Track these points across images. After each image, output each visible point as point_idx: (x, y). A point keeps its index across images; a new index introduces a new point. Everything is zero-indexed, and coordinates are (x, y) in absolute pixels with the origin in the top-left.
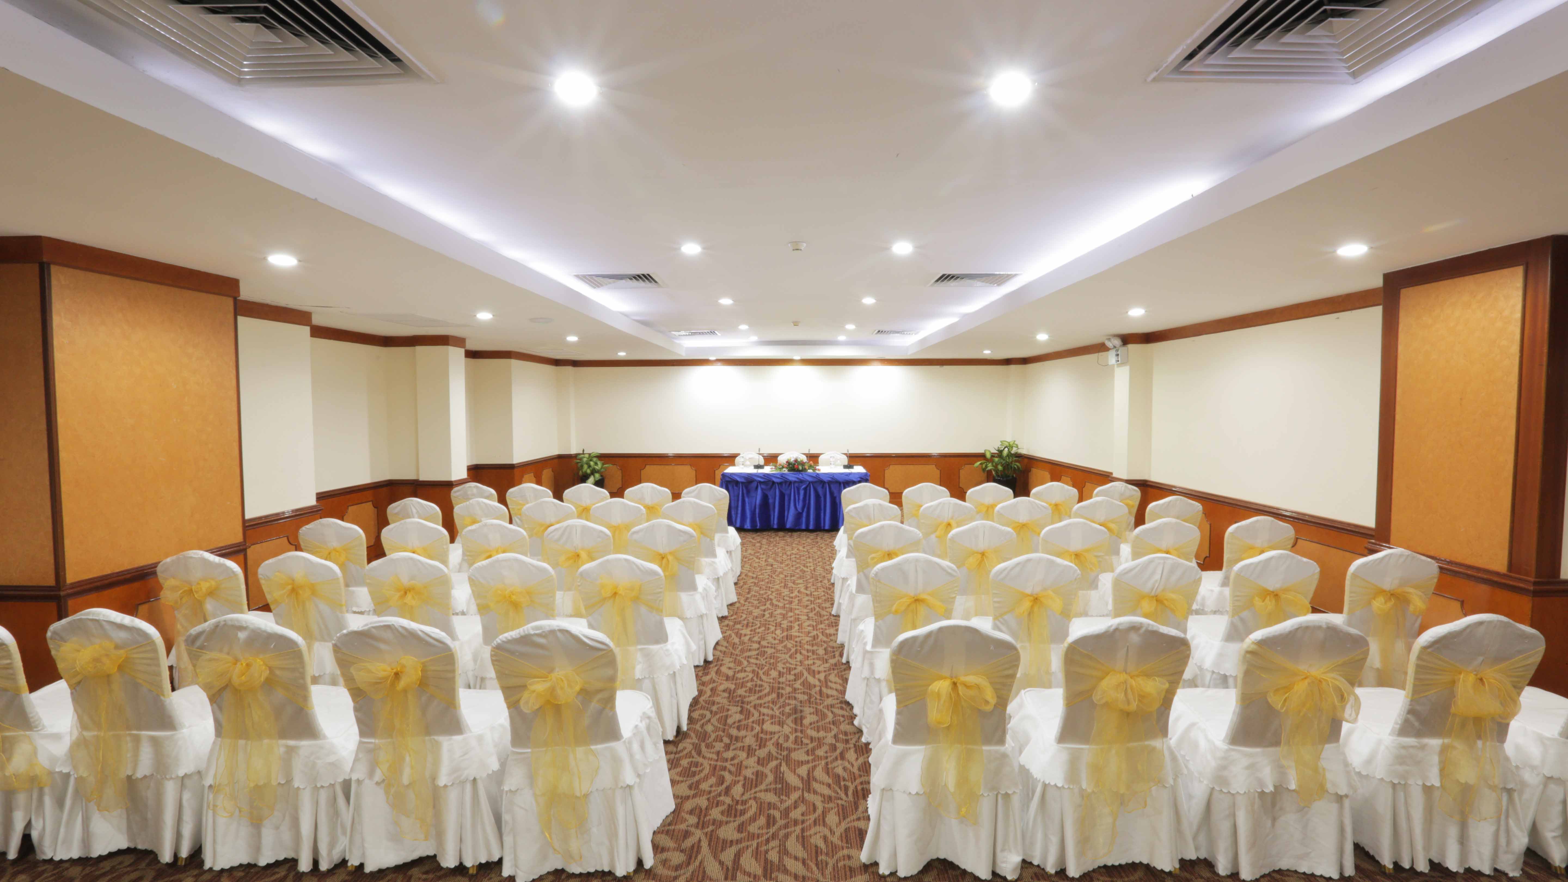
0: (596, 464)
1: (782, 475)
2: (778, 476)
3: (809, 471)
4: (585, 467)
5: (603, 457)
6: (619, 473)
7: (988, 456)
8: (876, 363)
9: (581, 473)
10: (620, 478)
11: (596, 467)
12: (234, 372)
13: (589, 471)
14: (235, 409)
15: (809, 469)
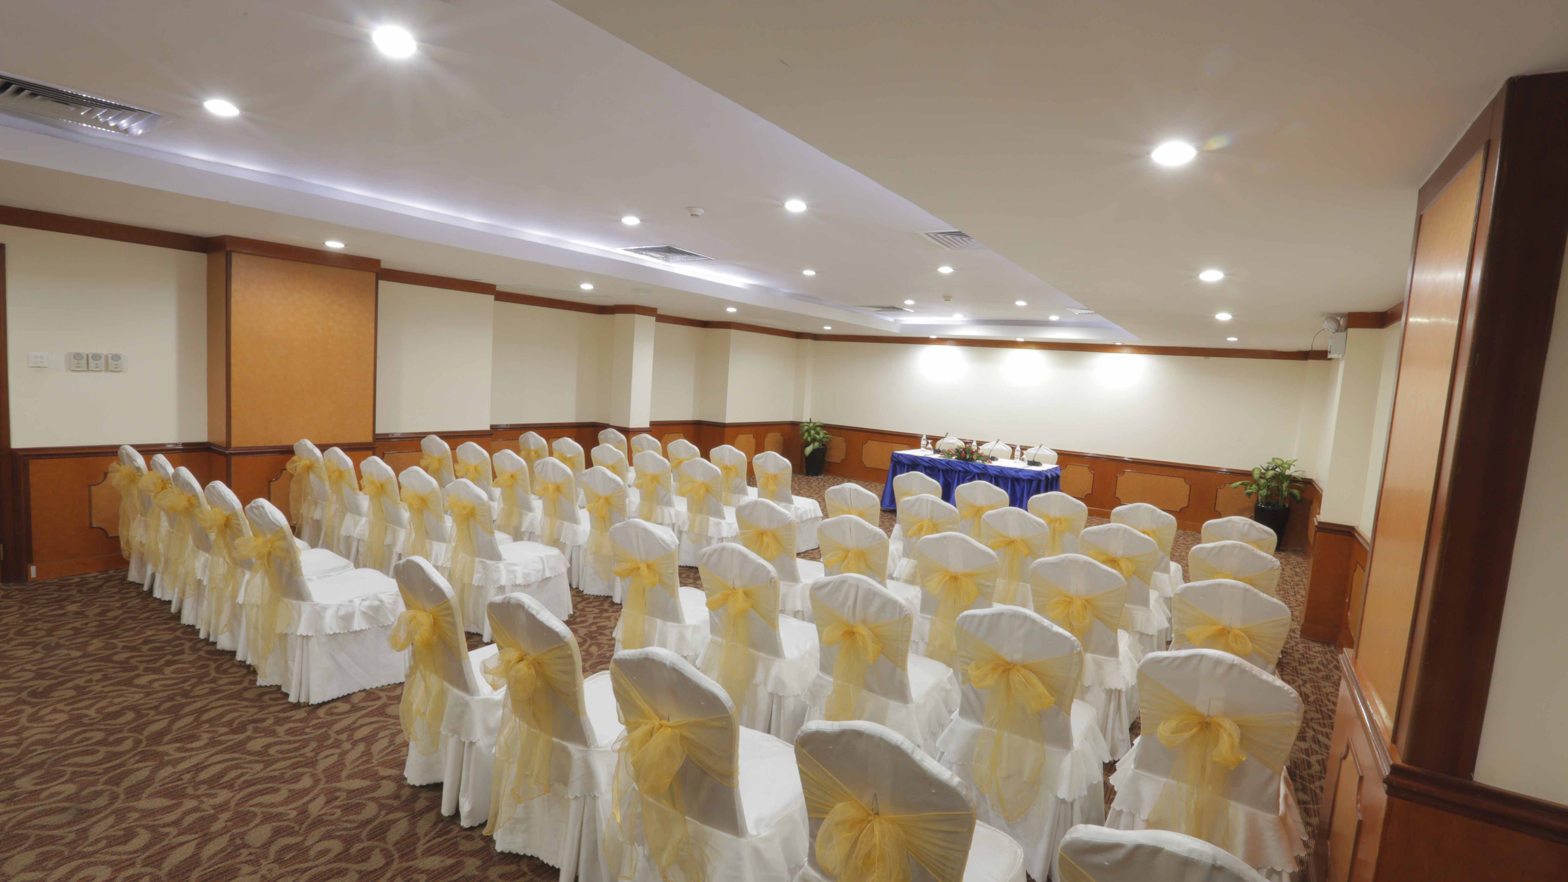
0: (818, 433)
1: (948, 463)
2: (944, 463)
3: (978, 461)
4: (806, 434)
5: (825, 427)
6: (844, 444)
7: (1256, 475)
8: (1126, 350)
9: (802, 441)
10: (844, 450)
11: (817, 436)
12: (373, 325)
13: (809, 439)
14: (372, 350)
15: (977, 459)
